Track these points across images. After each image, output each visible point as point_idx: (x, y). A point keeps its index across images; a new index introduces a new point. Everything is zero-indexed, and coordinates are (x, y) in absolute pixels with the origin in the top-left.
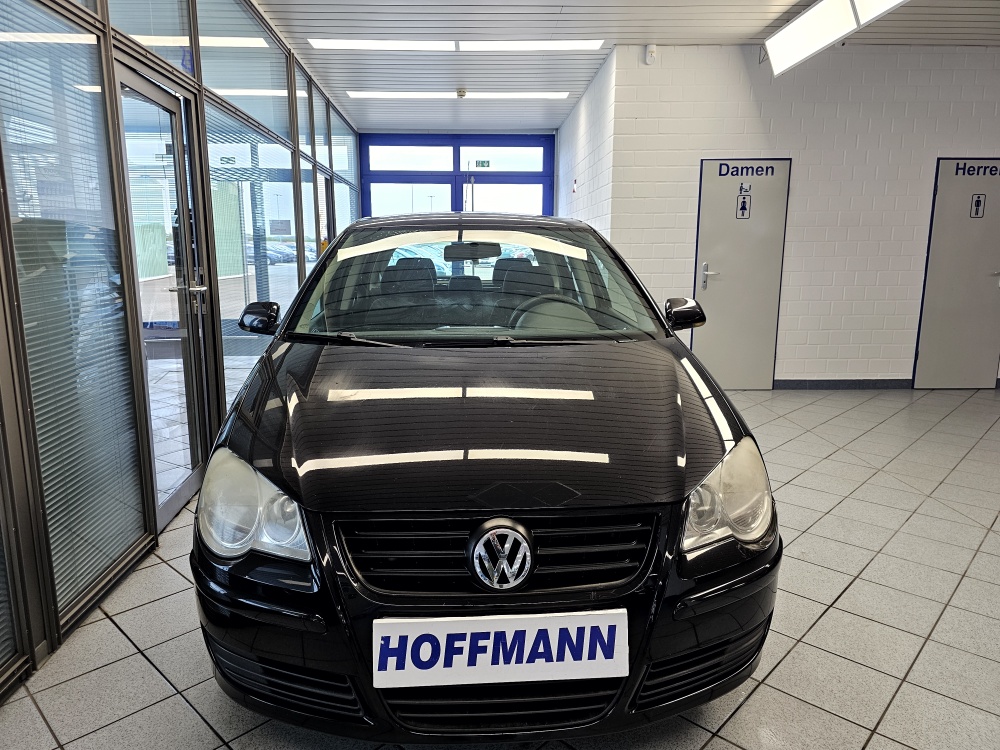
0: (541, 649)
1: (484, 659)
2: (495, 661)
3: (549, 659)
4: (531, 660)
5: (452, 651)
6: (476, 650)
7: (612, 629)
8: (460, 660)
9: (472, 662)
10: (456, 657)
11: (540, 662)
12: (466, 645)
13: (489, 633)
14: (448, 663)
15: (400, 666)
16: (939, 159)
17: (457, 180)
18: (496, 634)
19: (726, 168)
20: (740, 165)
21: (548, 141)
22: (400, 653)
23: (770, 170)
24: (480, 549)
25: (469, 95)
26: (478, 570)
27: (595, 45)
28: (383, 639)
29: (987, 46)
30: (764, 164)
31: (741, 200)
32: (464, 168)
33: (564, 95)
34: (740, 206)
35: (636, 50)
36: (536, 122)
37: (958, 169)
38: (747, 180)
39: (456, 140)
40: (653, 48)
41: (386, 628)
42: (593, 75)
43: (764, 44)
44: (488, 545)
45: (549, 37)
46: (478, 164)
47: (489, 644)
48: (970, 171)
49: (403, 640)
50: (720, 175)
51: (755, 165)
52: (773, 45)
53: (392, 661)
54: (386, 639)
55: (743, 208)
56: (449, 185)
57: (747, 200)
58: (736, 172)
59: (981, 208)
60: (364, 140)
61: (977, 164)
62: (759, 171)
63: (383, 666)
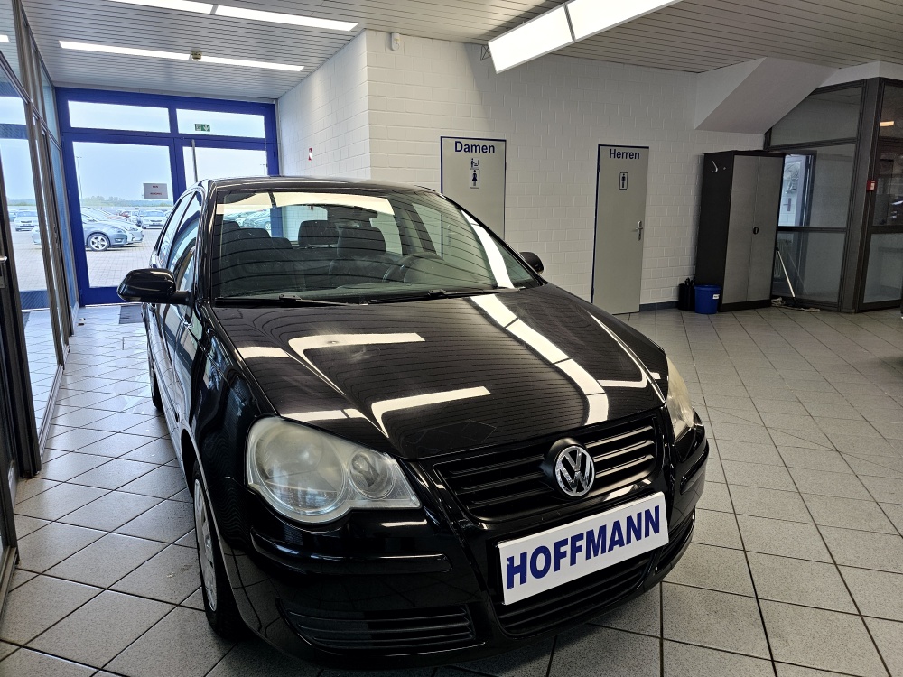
0: (617, 538)
1: (581, 556)
2: (588, 557)
3: (622, 545)
4: (611, 548)
5: (560, 555)
6: (575, 550)
7: (657, 509)
8: (565, 562)
9: (573, 562)
10: (562, 560)
11: (617, 547)
12: (567, 548)
13: (582, 534)
14: (557, 568)
15: (523, 580)
16: (599, 145)
17: (175, 142)
18: (588, 533)
19: (462, 145)
20: (470, 143)
21: (268, 110)
22: (522, 569)
23: (492, 149)
24: (560, 467)
25: (204, 59)
26: (562, 486)
27: (347, 27)
28: (509, 560)
29: (624, 64)
30: (488, 144)
31: (472, 172)
32: (181, 130)
33: (298, 68)
34: (472, 178)
35: (382, 37)
36: (255, 90)
37: (611, 153)
38: (477, 156)
39: (172, 101)
40: (397, 36)
41: (510, 550)
42: (333, 53)
43: (487, 45)
44: (565, 462)
45: (310, 13)
46: (197, 127)
47: (583, 543)
48: (618, 155)
49: (524, 556)
50: (456, 151)
51: (481, 143)
52: (495, 46)
53: (517, 577)
54: (511, 560)
55: (475, 179)
56: (167, 148)
57: (477, 172)
58: (468, 149)
59: (625, 182)
60: (63, 94)
61: (622, 150)
62: (483, 149)
63: (511, 585)
